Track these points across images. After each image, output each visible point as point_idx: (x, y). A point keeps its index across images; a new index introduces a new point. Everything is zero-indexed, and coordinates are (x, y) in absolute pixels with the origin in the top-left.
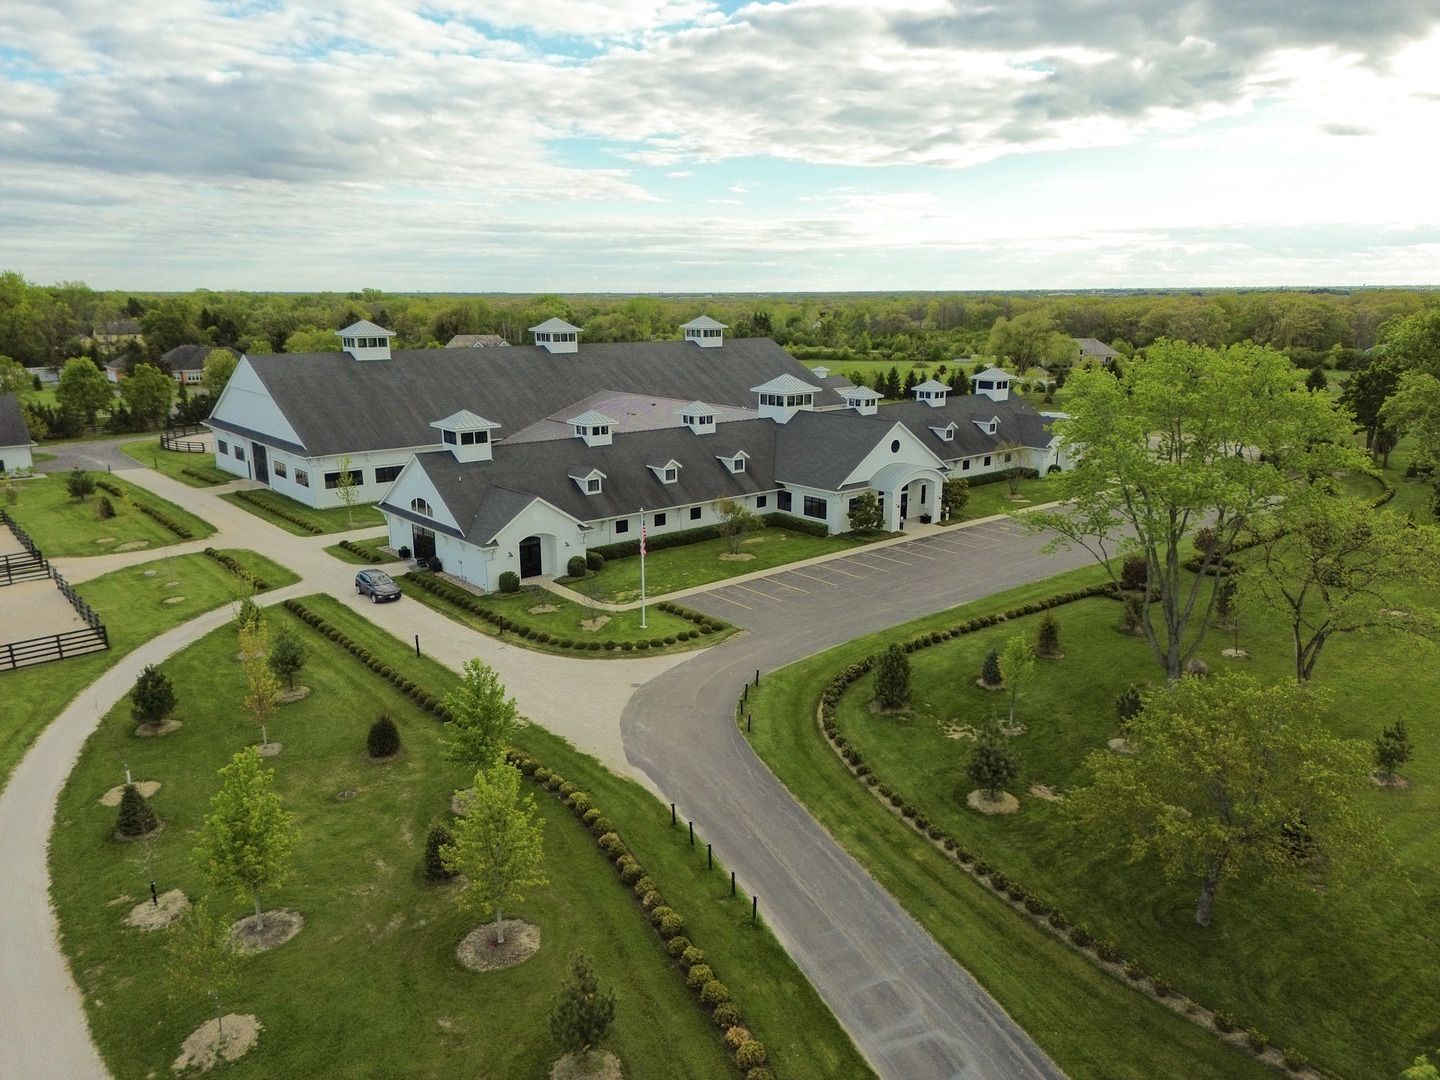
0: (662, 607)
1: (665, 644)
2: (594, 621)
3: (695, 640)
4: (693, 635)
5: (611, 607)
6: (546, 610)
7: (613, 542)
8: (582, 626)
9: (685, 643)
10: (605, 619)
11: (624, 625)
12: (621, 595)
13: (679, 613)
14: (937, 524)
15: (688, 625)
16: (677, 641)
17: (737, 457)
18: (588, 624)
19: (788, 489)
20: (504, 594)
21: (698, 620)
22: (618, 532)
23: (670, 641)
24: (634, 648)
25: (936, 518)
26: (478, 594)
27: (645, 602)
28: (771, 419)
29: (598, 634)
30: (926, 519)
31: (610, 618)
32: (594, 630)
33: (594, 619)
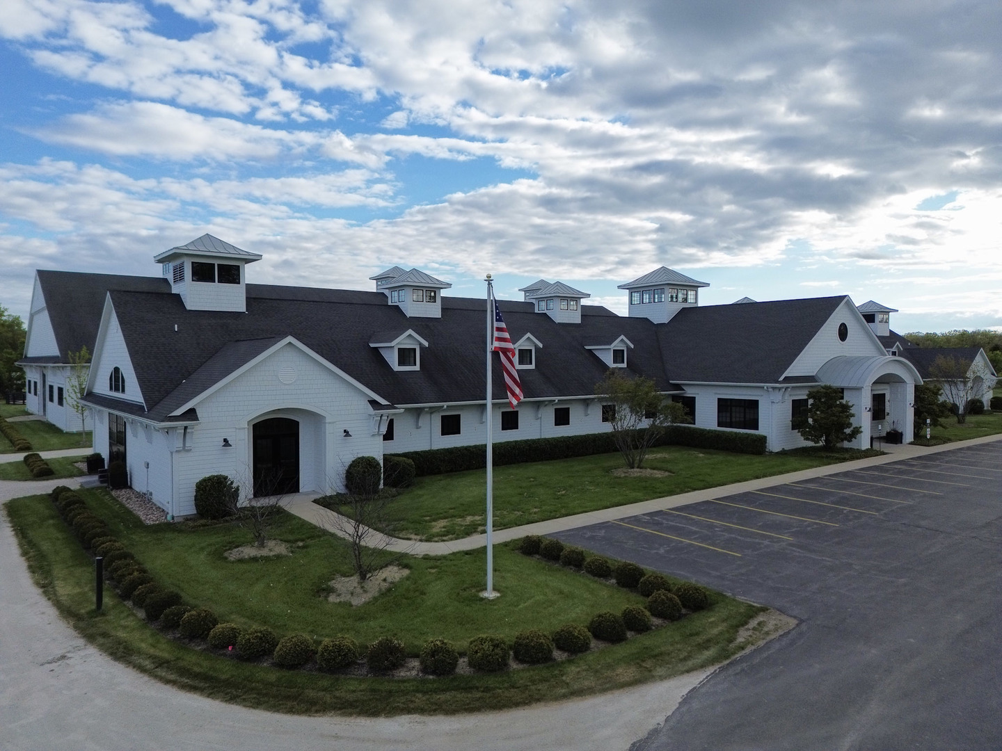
0: (530, 547)
1: (558, 655)
2: (363, 577)
3: (645, 640)
4: (635, 623)
5: (416, 547)
6: (264, 552)
7: (435, 447)
8: (330, 590)
9: (621, 650)
10: (393, 574)
11: (438, 591)
12: (439, 525)
13: (575, 562)
14: (911, 443)
15: (604, 593)
16: (594, 643)
17: (617, 345)
18: (346, 588)
19: (689, 392)
20: (203, 521)
21: (629, 578)
22: (443, 434)
23: (571, 644)
24: (463, 666)
25: (909, 436)
26: (150, 519)
27: (491, 538)
28: (646, 319)
29: (361, 615)
30: (894, 437)
31: (406, 572)
32: (357, 601)
33: (364, 574)
